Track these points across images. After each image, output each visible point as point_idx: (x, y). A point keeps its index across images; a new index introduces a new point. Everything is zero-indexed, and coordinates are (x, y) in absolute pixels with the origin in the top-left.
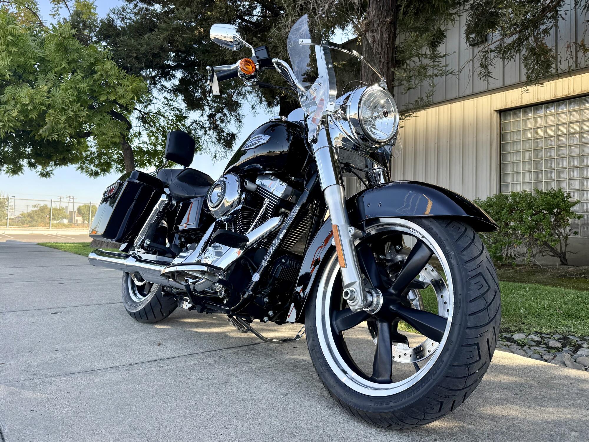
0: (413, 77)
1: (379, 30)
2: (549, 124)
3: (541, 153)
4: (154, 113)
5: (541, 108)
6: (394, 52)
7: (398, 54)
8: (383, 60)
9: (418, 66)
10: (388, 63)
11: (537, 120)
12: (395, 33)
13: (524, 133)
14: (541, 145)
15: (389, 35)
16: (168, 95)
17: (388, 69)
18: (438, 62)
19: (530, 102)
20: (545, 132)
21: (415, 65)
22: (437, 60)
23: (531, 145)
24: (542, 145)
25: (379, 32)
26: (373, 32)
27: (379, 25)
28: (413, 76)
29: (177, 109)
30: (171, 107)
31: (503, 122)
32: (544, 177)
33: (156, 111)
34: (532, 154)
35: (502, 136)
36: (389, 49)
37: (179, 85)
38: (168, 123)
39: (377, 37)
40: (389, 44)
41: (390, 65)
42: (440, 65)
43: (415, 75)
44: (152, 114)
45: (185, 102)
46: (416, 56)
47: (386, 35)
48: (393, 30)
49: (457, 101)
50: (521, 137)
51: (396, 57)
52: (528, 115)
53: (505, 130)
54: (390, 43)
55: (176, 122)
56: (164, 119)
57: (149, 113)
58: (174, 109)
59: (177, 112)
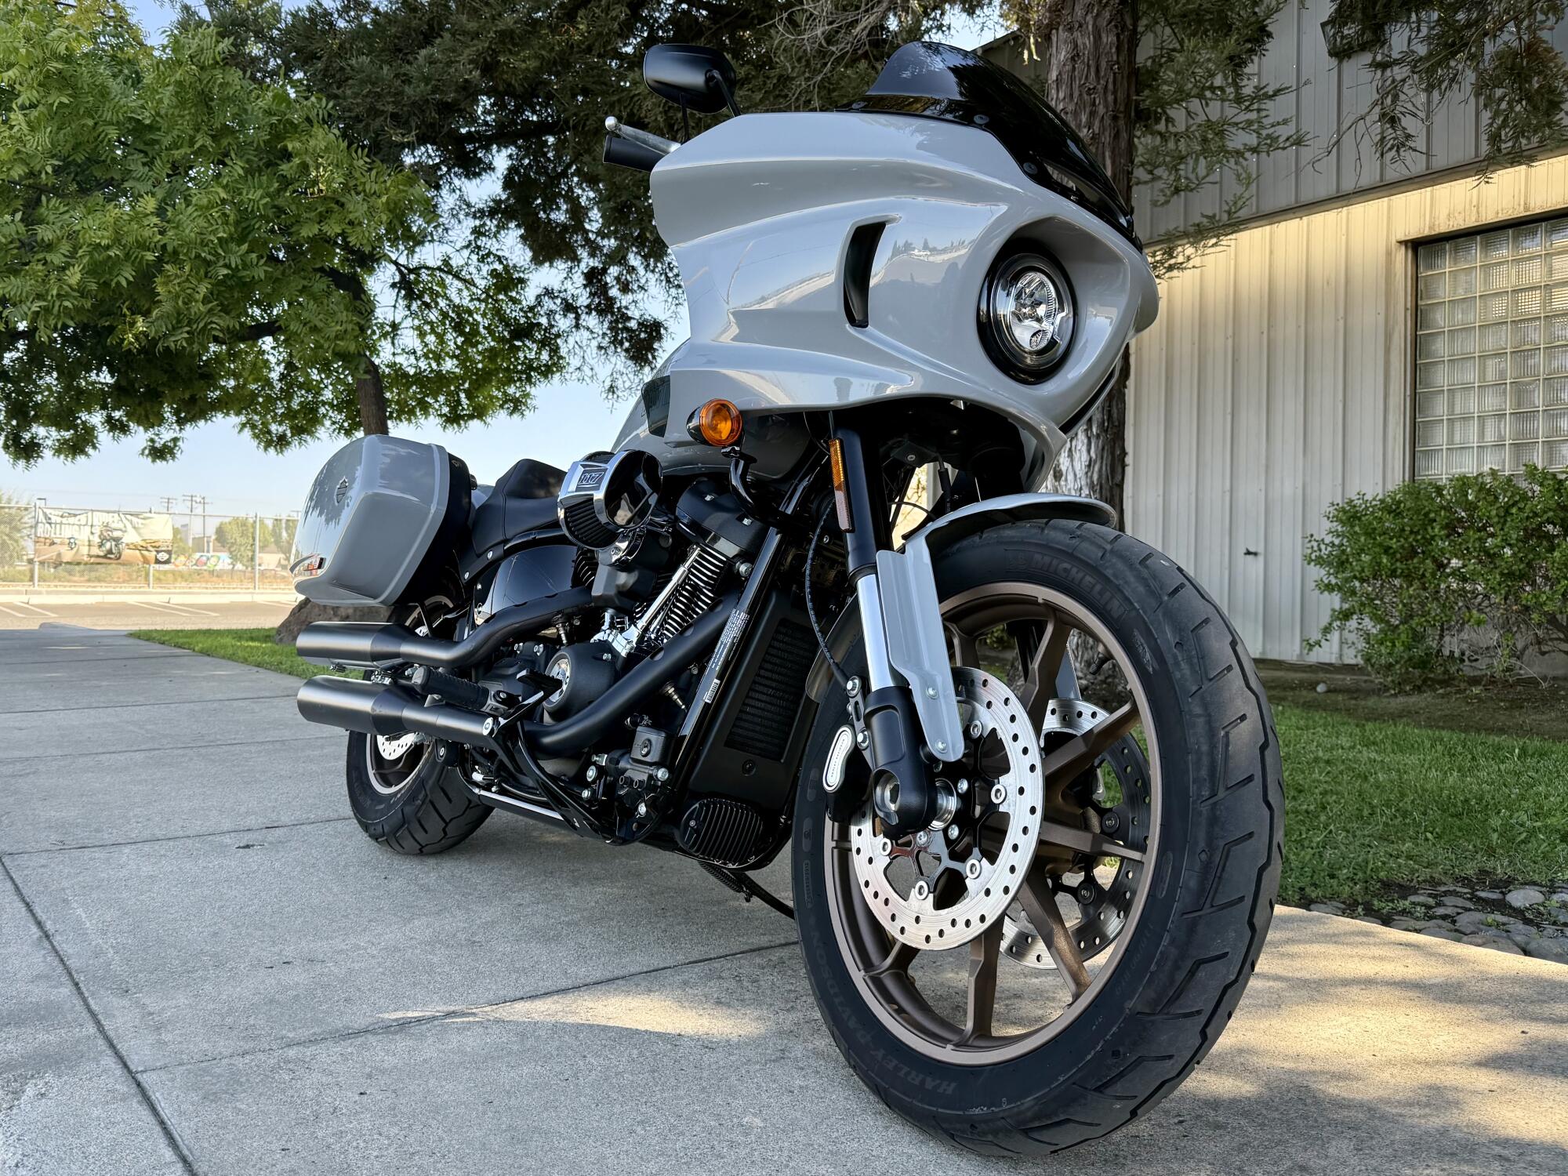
1: (1091, 23)
2: (1556, 276)
3: (1531, 362)
4: (433, 269)
5: (1534, 234)
10: (1115, 119)
11: (1525, 267)
12: (1135, 31)
13: (1486, 306)
14: (1534, 337)
18: (1261, 111)
19: (1502, 217)
23: (1504, 339)
24: (1536, 335)
25: (1090, 28)
26: (1070, 29)
29: (498, 257)
31: (1423, 273)
32: (1541, 426)
33: (439, 263)
34: (1508, 364)
35: (1419, 315)
36: (1119, 77)
38: (471, 296)
39: (1084, 44)
41: (1121, 122)
44: (428, 272)
48: (1128, 22)
49: (1292, 216)
50: (1475, 317)
51: (1137, 101)
52: (1496, 254)
53: (1429, 298)
55: (495, 294)
56: (461, 286)
57: (420, 269)
58: (490, 257)
59: (497, 266)
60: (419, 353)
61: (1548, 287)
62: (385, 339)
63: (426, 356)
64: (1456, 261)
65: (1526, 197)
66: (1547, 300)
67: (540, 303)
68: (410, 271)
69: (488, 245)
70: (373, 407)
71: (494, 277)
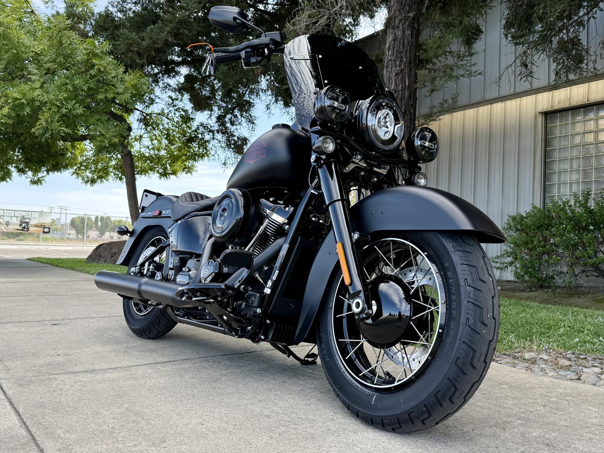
1: (401, 26)
4: (157, 114)
6: (417, 50)
7: (422, 52)
8: (404, 60)
9: (444, 66)
10: (410, 63)
12: (418, 30)
13: (573, 139)
15: (412, 31)
16: (173, 94)
17: (410, 70)
18: (466, 60)
23: (580, 152)
25: (401, 28)
26: (394, 29)
27: (400, 21)
28: (437, 77)
29: (183, 110)
30: (176, 108)
31: (549, 125)
33: (159, 112)
34: (581, 162)
35: (547, 142)
36: (412, 47)
37: (184, 82)
38: (173, 125)
39: (399, 34)
40: (411, 41)
41: (412, 65)
42: (468, 65)
43: (440, 76)
45: (191, 102)
47: (408, 32)
51: (419, 55)
53: (551, 135)
54: (413, 40)
55: (182, 124)
56: (168, 121)
57: (152, 114)
58: (179, 109)
59: (183, 113)
60: (150, 147)
61: (596, 132)
62: (137, 141)
64: (561, 121)
65: (588, 96)
66: (596, 137)
67: (198, 128)
68: (147, 115)
69: (179, 104)
70: (130, 169)
71: (181, 117)
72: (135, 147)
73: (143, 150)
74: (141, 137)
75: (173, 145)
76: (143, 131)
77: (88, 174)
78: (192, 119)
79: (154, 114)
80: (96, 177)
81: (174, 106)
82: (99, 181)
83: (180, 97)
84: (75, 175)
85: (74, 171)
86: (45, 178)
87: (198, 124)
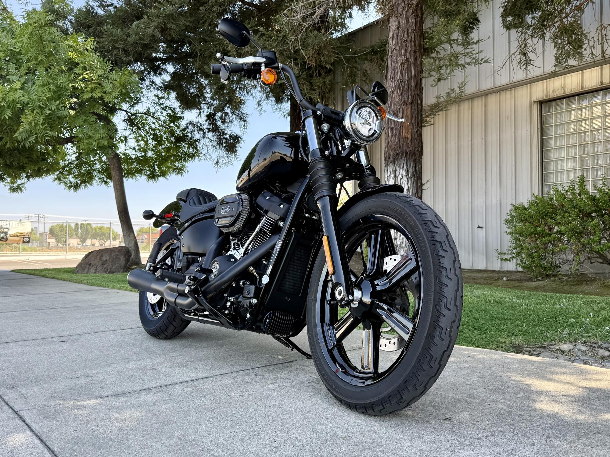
0: (444, 68)
1: (405, 14)
2: (595, 115)
3: (587, 149)
4: (142, 113)
5: (586, 98)
6: (422, 40)
7: (427, 40)
8: (409, 49)
9: (448, 55)
10: (415, 52)
11: (583, 111)
12: (422, 17)
13: (568, 127)
14: (587, 139)
15: (415, 19)
16: (158, 93)
17: (415, 59)
18: (471, 48)
19: (573, 92)
20: (592, 124)
21: (445, 53)
22: (470, 47)
23: (576, 140)
25: (404, 16)
26: (397, 17)
27: (404, 8)
28: (443, 66)
29: (170, 108)
30: (162, 106)
31: (544, 115)
32: (590, 175)
33: (145, 111)
34: (577, 150)
35: (543, 131)
36: (416, 35)
37: (171, 80)
38: (159, 124)
39: (402, 22)
40: (416, 30)
41: (418, 54)
42: (474, 52)
43: (446, 65)
44: (140, 115)
45: (178, 100)
46: (447, 42)
47: (412, 20)
48: (420, 14)
50: (564, 131)
51: (423, 44)
52: (572, 106)
53: (547, 124)
54: (417, 28)
55: (169, 124)
56: (154, 121)
57: (136, 113)
58: (166, 108)
59: (170, 112)
60: (137, 148)
63: (139, 150)
64: (556, 109)
65: (582, 84)
67: (187, 127)
68: (133, 115)
69: (166, 103)
70: (117, 172)
71: (167, 115)
72: (120, 149)
73: (129, 152)
74: (126, 138)
75: (161, 145)
76: (128, 132)
77: (71, 179)
78: (180, 118)
79: (139, 113)
80: (79, 182)
81: (162, 104)
82: (83, 186)
83: (166, 95)
84: (57, 181)
85: (56, 177)
86: (26, 185)
87: (187, 122)
